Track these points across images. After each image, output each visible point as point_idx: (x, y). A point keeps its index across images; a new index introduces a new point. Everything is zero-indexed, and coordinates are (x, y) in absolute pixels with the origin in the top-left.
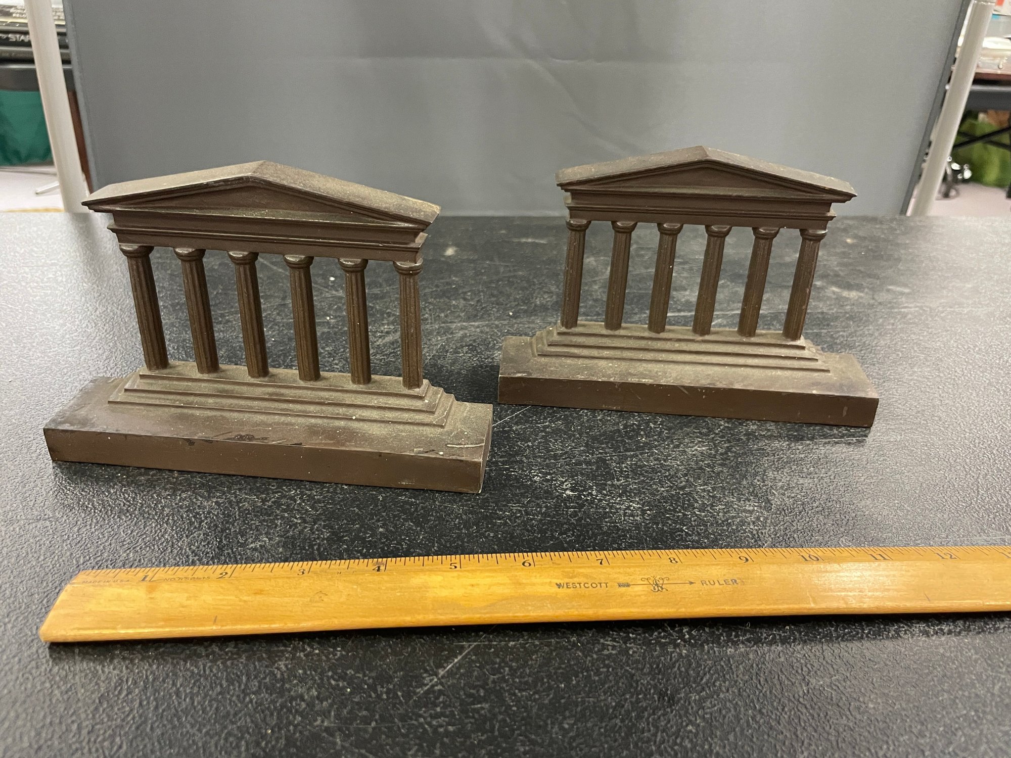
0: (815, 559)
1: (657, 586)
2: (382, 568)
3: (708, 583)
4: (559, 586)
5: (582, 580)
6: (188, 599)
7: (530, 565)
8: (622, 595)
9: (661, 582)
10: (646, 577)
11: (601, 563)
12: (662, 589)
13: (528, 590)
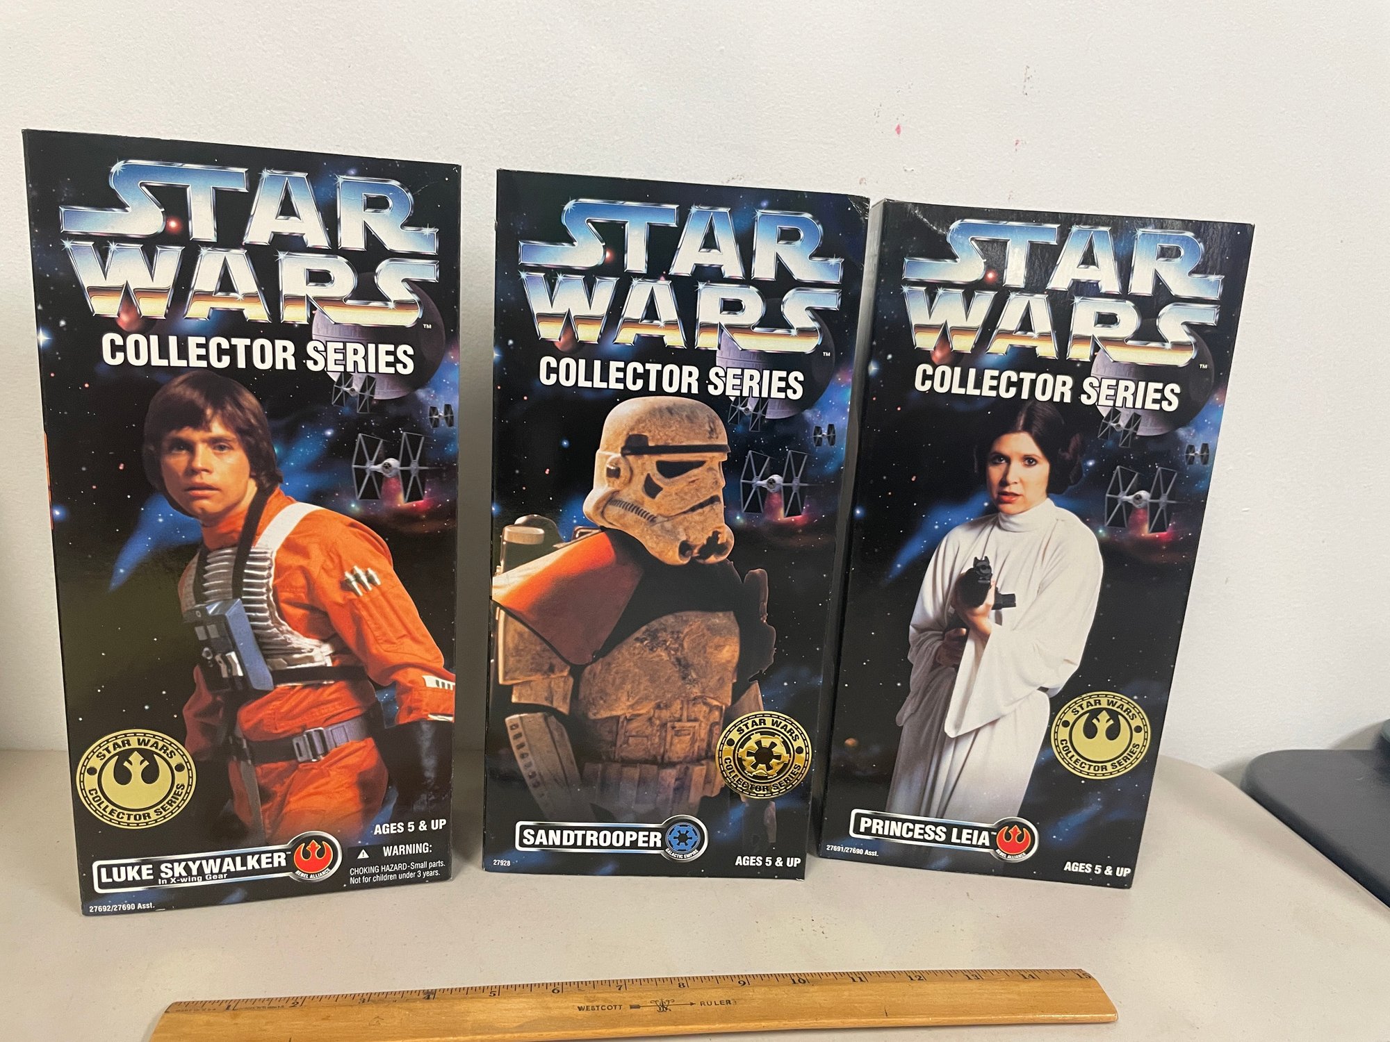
0: (802, 982)
1: (663, 1007)
2: (432, 996)
3: (706, 1004)
4: (580, 1009)
5: (600, 1003)
6: (267, 1024)
7: (559, 992)
8: (632, 1015)
9: (667, 1003)
10: (655, 1000)
11: (620, 989)
12: (666, 1009)
13: (555, 1013)
